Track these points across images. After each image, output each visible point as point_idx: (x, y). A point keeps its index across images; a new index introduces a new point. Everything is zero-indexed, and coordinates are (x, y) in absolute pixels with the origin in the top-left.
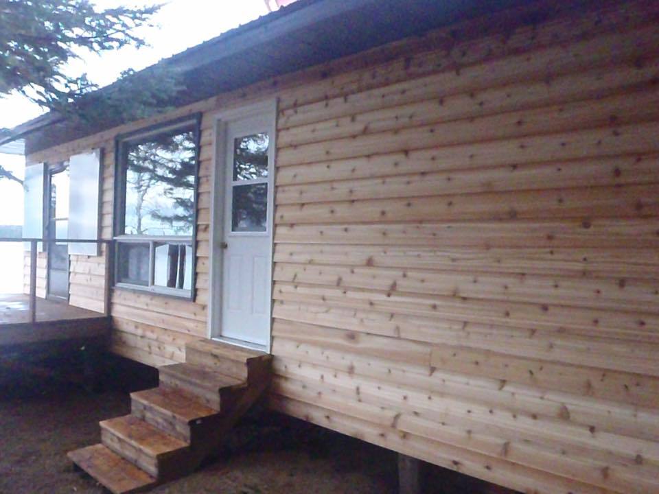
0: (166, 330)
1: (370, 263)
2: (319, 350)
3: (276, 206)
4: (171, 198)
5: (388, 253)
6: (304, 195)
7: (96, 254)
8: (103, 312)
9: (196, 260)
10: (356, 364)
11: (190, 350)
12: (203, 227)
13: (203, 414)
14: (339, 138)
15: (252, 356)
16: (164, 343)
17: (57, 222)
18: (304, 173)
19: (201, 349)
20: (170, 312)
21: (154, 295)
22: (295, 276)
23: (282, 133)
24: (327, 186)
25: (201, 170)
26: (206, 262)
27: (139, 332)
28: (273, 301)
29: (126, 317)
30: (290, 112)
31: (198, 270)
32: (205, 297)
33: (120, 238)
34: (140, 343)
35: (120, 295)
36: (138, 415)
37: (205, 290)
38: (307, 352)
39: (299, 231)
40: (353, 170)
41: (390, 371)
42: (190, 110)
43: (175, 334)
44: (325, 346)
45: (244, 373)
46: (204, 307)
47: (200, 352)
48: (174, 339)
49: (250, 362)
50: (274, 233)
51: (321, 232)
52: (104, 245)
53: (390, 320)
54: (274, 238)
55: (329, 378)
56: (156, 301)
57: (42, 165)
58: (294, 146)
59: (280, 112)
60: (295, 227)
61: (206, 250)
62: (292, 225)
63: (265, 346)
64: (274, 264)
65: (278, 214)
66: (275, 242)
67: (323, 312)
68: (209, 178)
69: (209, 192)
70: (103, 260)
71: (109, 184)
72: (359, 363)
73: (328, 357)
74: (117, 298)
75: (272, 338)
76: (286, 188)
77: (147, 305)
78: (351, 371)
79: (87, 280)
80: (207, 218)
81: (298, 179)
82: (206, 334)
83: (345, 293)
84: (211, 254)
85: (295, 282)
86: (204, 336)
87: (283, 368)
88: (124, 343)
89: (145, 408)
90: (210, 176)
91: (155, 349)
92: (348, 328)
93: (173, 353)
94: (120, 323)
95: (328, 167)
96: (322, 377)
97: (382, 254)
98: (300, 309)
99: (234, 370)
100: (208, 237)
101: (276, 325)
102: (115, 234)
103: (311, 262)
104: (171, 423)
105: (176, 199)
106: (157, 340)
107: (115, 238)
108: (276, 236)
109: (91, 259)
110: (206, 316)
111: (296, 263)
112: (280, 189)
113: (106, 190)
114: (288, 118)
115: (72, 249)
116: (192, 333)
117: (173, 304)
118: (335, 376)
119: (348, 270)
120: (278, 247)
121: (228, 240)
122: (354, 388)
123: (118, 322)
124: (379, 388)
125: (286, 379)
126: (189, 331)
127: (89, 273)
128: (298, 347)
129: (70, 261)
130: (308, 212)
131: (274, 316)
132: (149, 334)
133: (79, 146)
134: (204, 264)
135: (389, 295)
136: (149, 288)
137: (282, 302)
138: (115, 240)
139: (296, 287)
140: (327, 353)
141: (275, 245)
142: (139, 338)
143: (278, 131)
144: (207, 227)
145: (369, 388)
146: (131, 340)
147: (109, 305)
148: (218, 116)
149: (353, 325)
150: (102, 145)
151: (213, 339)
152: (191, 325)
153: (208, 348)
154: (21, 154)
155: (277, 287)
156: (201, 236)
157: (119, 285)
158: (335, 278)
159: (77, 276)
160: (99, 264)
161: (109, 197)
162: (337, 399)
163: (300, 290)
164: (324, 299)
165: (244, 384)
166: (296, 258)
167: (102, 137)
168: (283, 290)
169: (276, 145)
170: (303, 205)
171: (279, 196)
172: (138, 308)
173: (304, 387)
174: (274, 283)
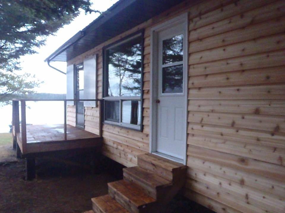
1: (257, 112)
2: (218, 167)
3: (189, 77)
4: (132, 79)
5: (272, 105)
6: (207, 69)
7: (95, 107)
8: (98, 134)
9: (143, 109)
10: (246, 179)
11: (140, 160)
12: (147, 91)
13: (147, 202)
14: (232, 30)
15: (175, 167)
16: (127, 153)
17: (80, 91)
18: (208, 55)
19: (145, 159)
20: (130, 137)
21: (122, 128)
22: (202, 119)
23: (192, 33)
24: (224, 62)
25: (144, 60)
26: (148, 110)
27: (115, 146)
28: (188, 134)
29: (109, 138)
30: (198, 19)
31: (144, 115)
32: (148, 130)
33: (106, 98)
34: (115, 152)
35: (106, 127)
36: (111, 195)
37: (148, 126)
38: (210, 167)
39: (204, 92)
40: (243, 50)
41: (273, 187)
42: (138, 28)
43: (132, 149)
44: (222, 165)
45: (171, 177)
46: (147, 135)
47: (145, 161)
48: (132, 151)
49: (174, 171)
50: (188, 93)
51: (220, 92)
52: (99, 102)
53: (274, 152)
54: (188, 97)
55: (225, 185)
56: (123, 131)
57: (73, 65)
58: (200, 40)
59: (190, 20)
60: (202, 90)
61: (148, 104)
62: (200, 88)
63: (183, 160)
64: (188, 112)
65: (190, 82)
66: (189, 99)
67: (222, 143)
68: (149, 64)
69: (149, 72)
70: (98, 109)
71: (101, 71)
72: (248, 179)
73: (224, 172)
74: (105, 128)
75: (187, 156)
76: (195, 66)
77: (119, 132)
78: (242, 183)
79: (92, 119)
80: (149, 86)
81: (204, 60)
82: (148, 151)
83: (237, 131)
84: (150, 106)
85: (202, 124)
86: (147, 151)
87: (194, 175)
88: (108, 151)
89: (115, 193)
90: (149, 63)
91: (122, 156)
92: (239, 154)
93: (132, 158)
94: (106, 141)
95: (224, 50)
96: (220, 184)
97: (268, 106)
98: (205, 140)
99: (164, 174)
100: (149, 97)
101: (189, 148)
102: (103, 97)
103: (212, 111)
104: (128, 205)
105: (134, 79)
106: (123, 151)
107: (103, 98)
108: (190, 95)
109: (93, 109)
110: (148, 140)
111: (203, 112)
112: (191, 67)
113: (99, 75)
114: (196, 22)
115: (86, 104)
116: (140, 149)
117: (131, 132)
118: (230, 184)
119: (240, 116)
120: (191, 102)
121: (160, 99)
122: (244, 195)
123: (105, 140)
124: (264, 197)
125: (196, 181)
126: (139, 147)
127: (93, 116)
128: (204, 163)
129: (85, 110)
130: (210, 79)
131: (188, 143)
132: (119, 147)
133: (87, 55)
134: (147, 112)
135: (273, 134)
136: (119, 124)
137: (193, 135)
138: (103, 99)
139: (202, 126)
140: (224, 169)
141: (188, 101)
142: (115, 149)
143: (189, 32)
144: (149, 91)
145: (255, 196)
146: (112, 150)
147: (101, 131)
148: (153, 29)
149: (244, 153)
150: (97, 53)
151: (152, 153)
152: (140, 145)
153: (150, 159)
154: (65, 61)
155: (190, 126)
156: (145, 96)
157: (106, 122)
158: (230, 122)
159: (88, 117)
160: (97, 111)
161: (101, 78)
162: (231, 199)
163: (206, 128)
164: (222, 135)
165: (171, 184)
166: (202, 108)
167: (97, 49)
168: (194, 128)
169: (188, 40)
170: (207, 75)
171: (191, 70)
172: (114, 134)
173: (208, 188)
174: (188, 123)
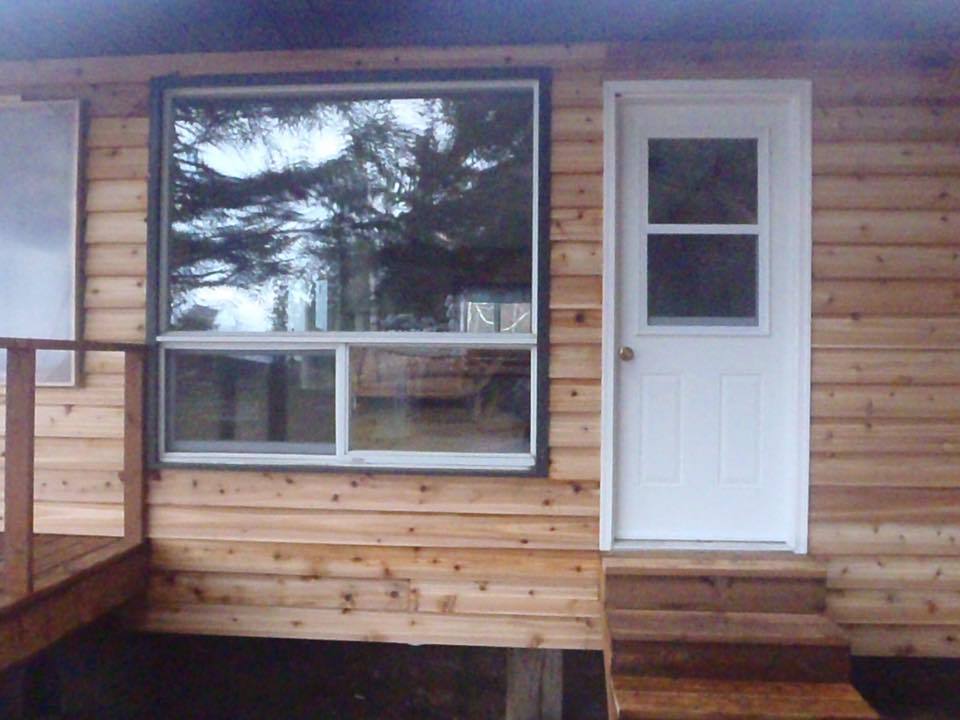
0: (417, 549)
7: (72, 382)
9: (546, 385)
12: (570, 315)
20: (445, 507)
22: (870, 406)
25: (555, 191)
26: (582, 388)
37: (584, 448)
38: (901, 538)
42: (508, 59)
43: (462, 556)
46: (579, 486)
48: (457, 567)
62: (854, 316)
66: (815, 346)
73: (952, 539)
75: (809, 524)
76: (837, 250)
77: (336, 499)
87: (835, 576)
91: (371, 600)
100: (595, 337)
106: (383, 576)
107: (159, 338)
108: (815, 335)
116: (532, 546)
120: (818, 355)
121: (635, 343)
126: (522, 542)
137: (832, 456)
138: (158, 345)
139: (870, 426)
144: (582, 316)
152: (526, 528)
156: (562, 334)
157: (178, 457)
173: (890, 599)
